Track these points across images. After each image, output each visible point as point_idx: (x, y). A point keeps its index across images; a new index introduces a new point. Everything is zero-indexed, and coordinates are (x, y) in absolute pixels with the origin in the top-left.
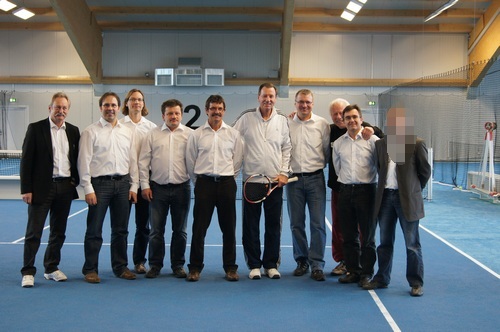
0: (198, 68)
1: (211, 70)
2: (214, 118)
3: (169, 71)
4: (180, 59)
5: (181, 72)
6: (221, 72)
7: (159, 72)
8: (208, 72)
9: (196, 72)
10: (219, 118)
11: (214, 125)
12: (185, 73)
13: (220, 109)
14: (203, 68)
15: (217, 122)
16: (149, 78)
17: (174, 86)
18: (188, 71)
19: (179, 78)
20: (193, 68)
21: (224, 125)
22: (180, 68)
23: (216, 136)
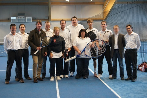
0: (24, 16)
1: (28, 17)
2: (13, 31)
3: (15, 18)
4: (18, 14)
5: (19, 18)
6: (31, 18)
7: (12, 18)
8: (27, 18)
9: (23, 18)
10: (15, 31)
11: (13, 33)
12: (20, 18)
13: (15, 28)
14: (25, 17)
15: (14, 32)
16: (9, 20)
17: (17, 22)
18: (21, 18)
19: (18, 20)
20: (22, 17)
21: (16, 33)
22: (18, 17)
23: (14, 37)
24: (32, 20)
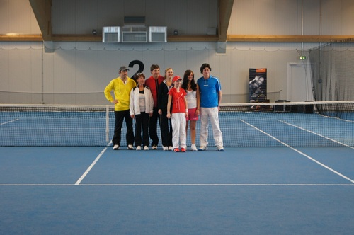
0: (143, 26)
1: (155, 28)
3: (116, 29)
4: (125, 17)
5: (127, 30)
6: (164, 30)
7: (106, 30)
8: (151, 30)
9: (142, 29)
12: (131, 31)
14: (148, 26)
16: (96, 35)
17: (121, 43)
18: (134, 29)
20: (138, 26)
22: (126, 26)
24: (168, 36)
